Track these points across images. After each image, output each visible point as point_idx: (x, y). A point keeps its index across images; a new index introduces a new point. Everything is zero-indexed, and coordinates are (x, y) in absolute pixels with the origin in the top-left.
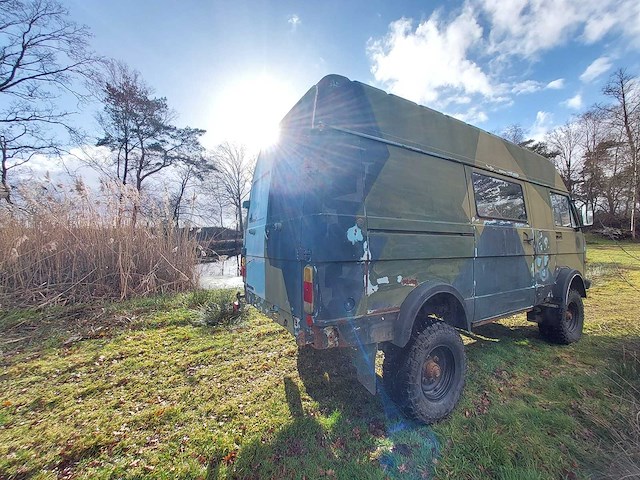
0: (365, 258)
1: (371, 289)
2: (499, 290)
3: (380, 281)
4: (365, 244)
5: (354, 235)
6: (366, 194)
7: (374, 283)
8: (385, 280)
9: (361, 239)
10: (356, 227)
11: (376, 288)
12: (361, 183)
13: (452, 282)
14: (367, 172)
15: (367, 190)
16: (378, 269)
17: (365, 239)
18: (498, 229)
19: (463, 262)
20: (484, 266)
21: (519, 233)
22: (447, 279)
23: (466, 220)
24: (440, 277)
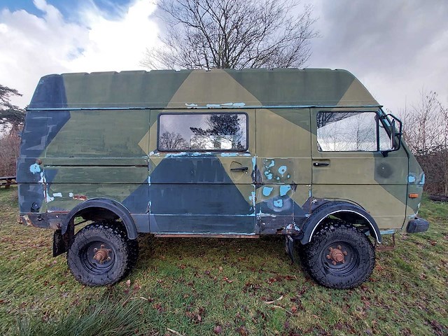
0: (42, 181)
1: (49, 199)
2: (186, 212)
3: (55, 195)
4: (42, 174)
5: (34, 168)
6: (47, 145)
7: (51, 196)
8: (59, 195)
9: (39, 170)
10: (36, 164)
11: (53, 199)
12: (44, 139)
13: (122, 201)
14: (50, 131)
15: (48, 142)
16: (53, 188)
17: (42, 171)
18: (185, 160)
19: (135, 187)
20: (163, 191)
21: (223, 162)
22: (117, 198)
23: (142, 155)
24: (108, 196)
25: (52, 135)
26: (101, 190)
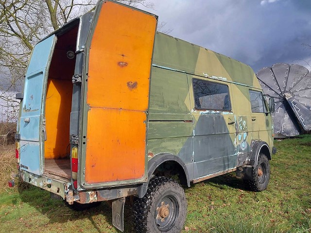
13: (177, 153)
18: (210, 116)
19: (185, 140)
20: (200, 141)
21: (225, 118)
22: (174, 151)
23: (187, 112)
24: (169, 150)
26: (164, 144)
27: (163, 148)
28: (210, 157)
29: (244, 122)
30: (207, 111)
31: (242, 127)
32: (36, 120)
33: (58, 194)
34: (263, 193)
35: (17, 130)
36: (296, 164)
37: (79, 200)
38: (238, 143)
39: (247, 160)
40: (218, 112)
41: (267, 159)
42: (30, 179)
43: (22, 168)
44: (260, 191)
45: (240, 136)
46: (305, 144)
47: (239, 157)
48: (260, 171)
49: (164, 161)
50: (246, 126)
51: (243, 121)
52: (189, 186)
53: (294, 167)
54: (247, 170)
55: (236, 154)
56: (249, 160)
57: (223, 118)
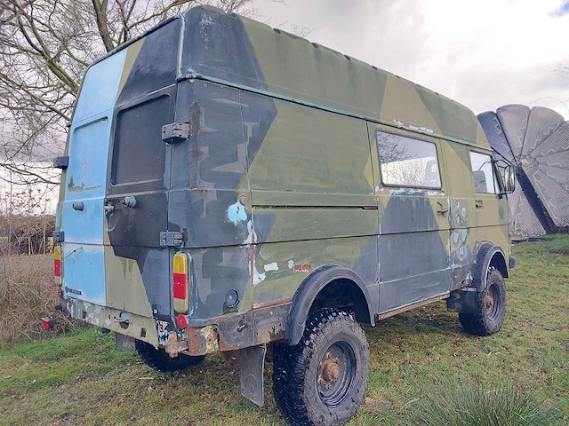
0: (249, 240)
1: (257, 278)
3: (268, 268)
4: (250, 224)
5: (236, 213)
6: (248, 163)
7: (261, 270)
8: (273, 267)
9: (245, 218)
10: (238, 204)
11: (263, 276)
12: (242, 149)
13: (352, 266)
14: (250, 135)
15: (250, 157)
16: (264, 253)
17: (249, 218)
18: (407, 199)
19: (364, 241)
20: (389, 245)
21: (431, 203)
22: (346, 262)
23: (369, 190)
24: (338, 260)
25: (255, 145)
26: (329, 249)
27: (327, 255)
28: (407, 273)
29: (464, 209)
30: (402, 190)
31: (461, 220)
32: (97, 206)
33: (142, 339)
34: (495, 338)
35: (57, 225)
36: (547, 286)
37: (187, 350)
38: (454, 249)
39: (468, 278)
40: (420, 191)
41: (500, 277)
42: (85, 314)
43: (69, 294)
44: (489, 335)
45: (455, 235)
46: (559, 252)
47: (455, 274)
48: (489, 298)
49: (332, 279)
50: (466, 217)
51: (461, 207)
52: (373, 325)
53: (545, 291)
54: (467, 296)
55: (449, 268)
56: (471, 278)
57: (428, 203)
